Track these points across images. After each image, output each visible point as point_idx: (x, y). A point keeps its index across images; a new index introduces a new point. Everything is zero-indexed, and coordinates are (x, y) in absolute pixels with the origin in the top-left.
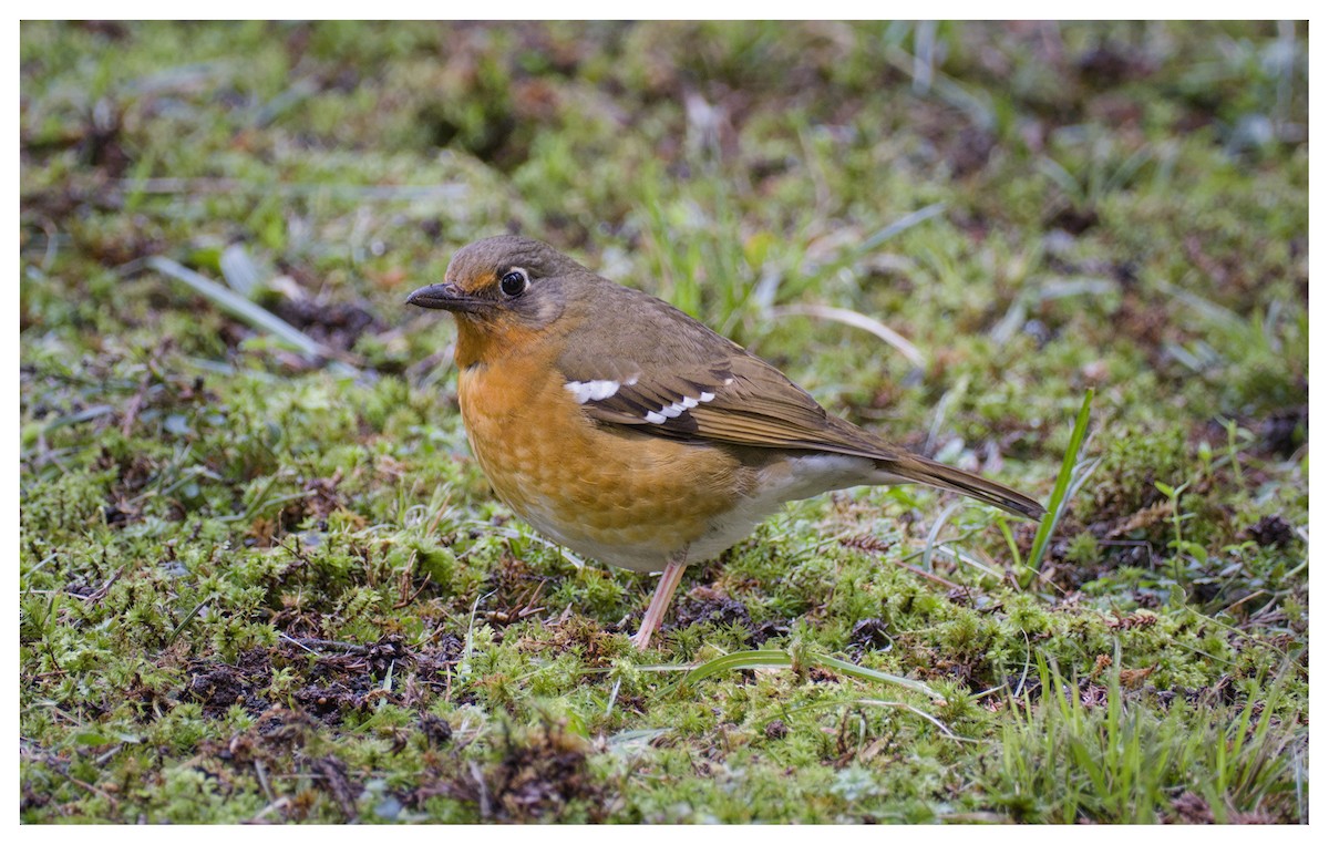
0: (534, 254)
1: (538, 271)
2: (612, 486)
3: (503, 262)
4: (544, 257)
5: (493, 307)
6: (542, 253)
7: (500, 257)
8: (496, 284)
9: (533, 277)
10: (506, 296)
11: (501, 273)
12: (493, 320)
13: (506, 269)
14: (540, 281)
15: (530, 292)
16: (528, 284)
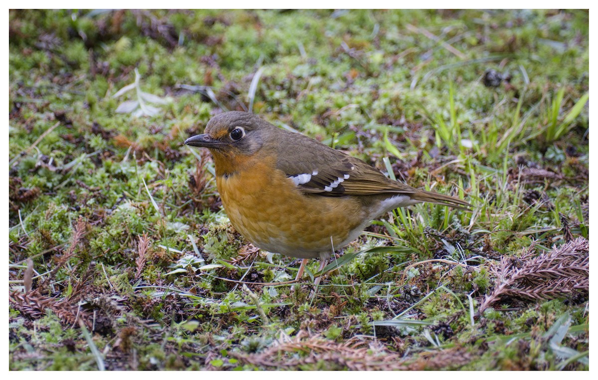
0: (247, 120)
1: (250, 128)
2: (315, 222)
3: (232, 124)
4: (252, 121)
5: (227, 145)
6: (251, 119)
7: (231, 121)
8: (228, 135)
9: (247, 131)
10: (233, 140)
11: (231, 130)
12: (228, 152)
13: (233, 127)
14: (250, 133)
15: (245, 138)
16: (244, 134)
